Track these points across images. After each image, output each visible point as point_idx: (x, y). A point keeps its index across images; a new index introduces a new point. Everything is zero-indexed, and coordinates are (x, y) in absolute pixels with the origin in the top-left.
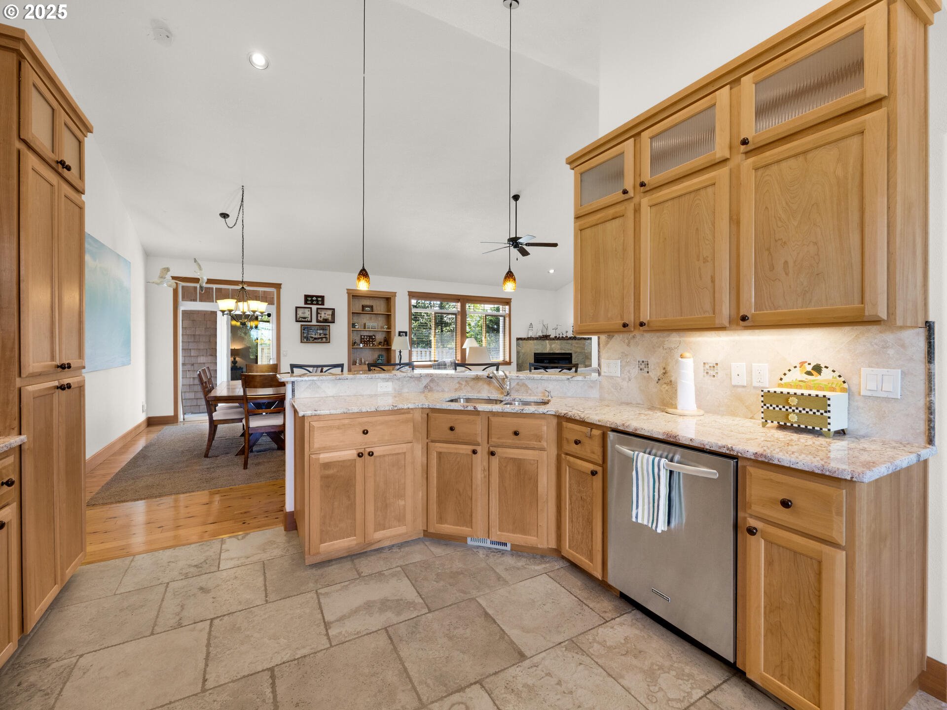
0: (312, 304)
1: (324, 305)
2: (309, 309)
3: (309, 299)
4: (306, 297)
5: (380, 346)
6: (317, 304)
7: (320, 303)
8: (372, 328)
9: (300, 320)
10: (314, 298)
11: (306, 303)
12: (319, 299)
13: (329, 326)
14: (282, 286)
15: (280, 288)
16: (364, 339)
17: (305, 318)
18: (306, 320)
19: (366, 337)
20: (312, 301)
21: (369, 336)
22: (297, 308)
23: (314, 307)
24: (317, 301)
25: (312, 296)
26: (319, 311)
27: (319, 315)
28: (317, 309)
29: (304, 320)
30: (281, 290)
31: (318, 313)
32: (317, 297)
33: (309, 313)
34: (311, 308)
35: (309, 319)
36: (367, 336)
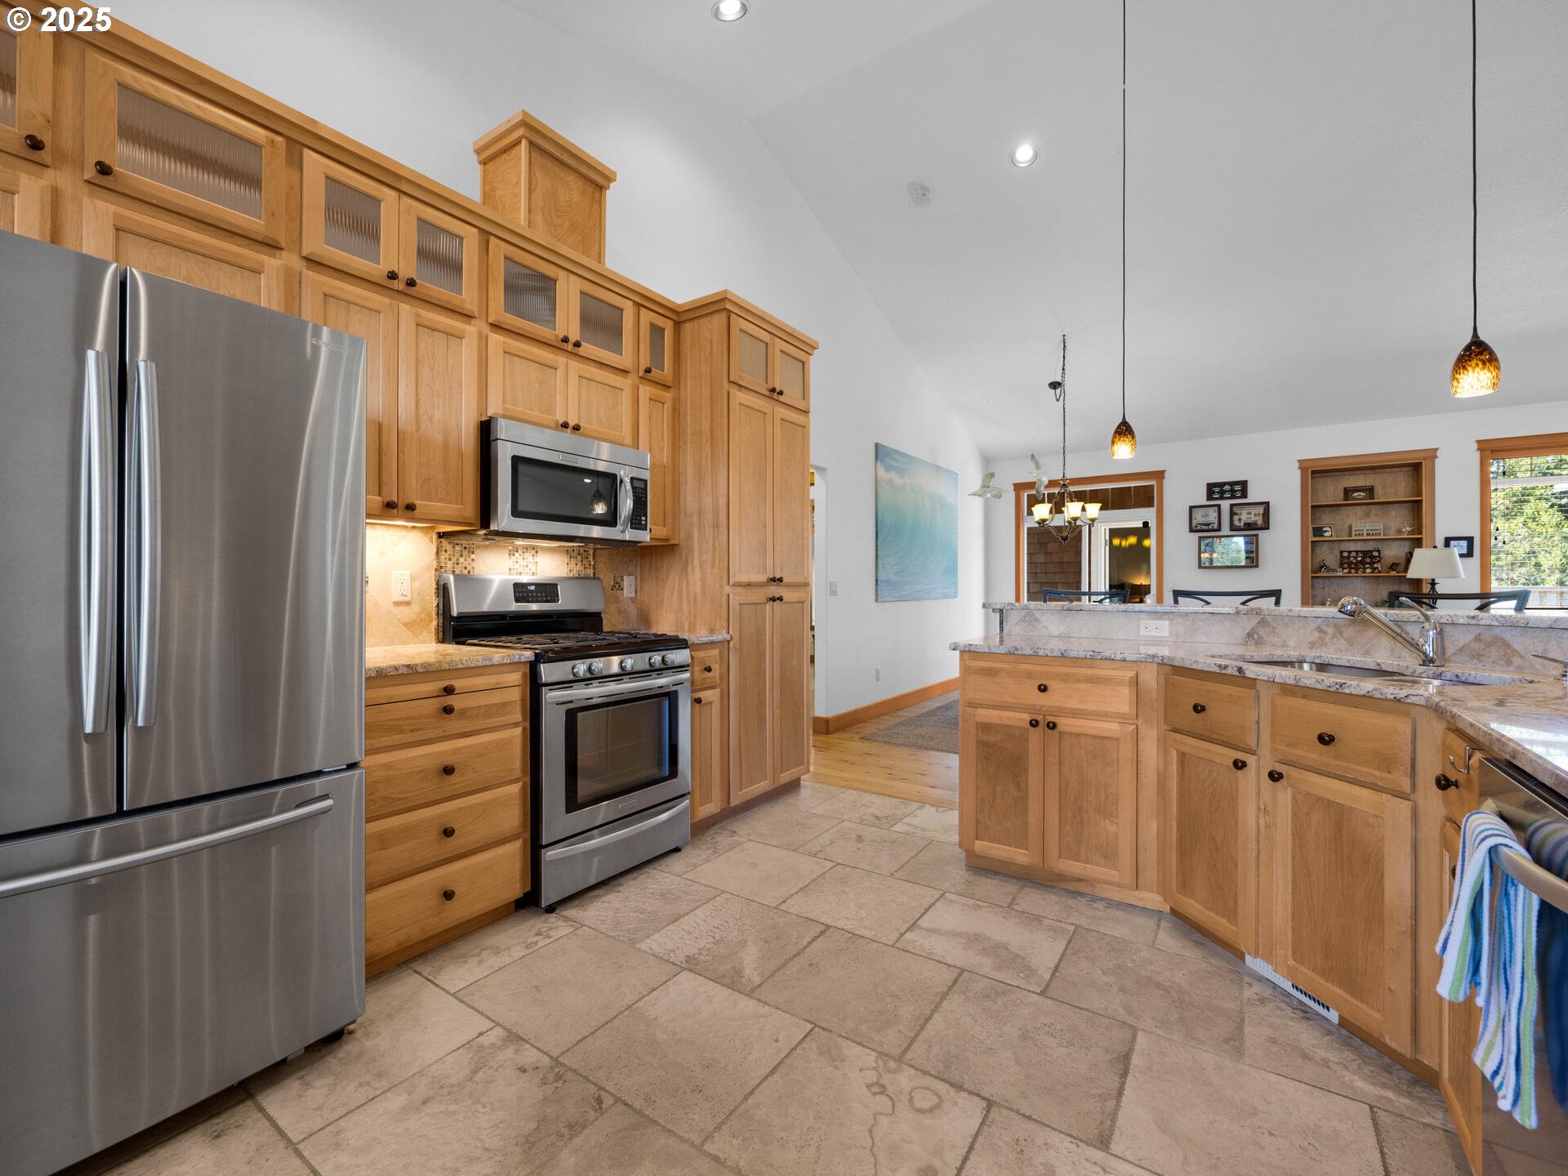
0: (1222, 498)
1: (1246, 497)
2: (1216, 508)
3: (1217, 490)
4: (1211, 487)
5: (1394, 573)
6: (1233, 497)
7: (1238, 494)
8: (1368, 535)
9: (1199, 528)
10: (1227, 487)
11: (1209, 498)
12: (1237, 488)
13: (1257, 535)
14: (1166, 475)
15: (1164, 477)
16: (1349, 557)
17: (1208, 525)
18: (1210, 527)
19: (1354, 554)
20: (1222, 492)
21: (1362, 552)
22: (1191, 508)
23: (1225, 505)
24: (1233, 491)
25: (1221, 485)
26: (1236, 509)
27: (1236, 518)
28: (1232, 506)
29: (1207, 527)
30: (1164, 480)
31: (1232, 514)
32: (1232, 484)
33: (1216, 514)
34: (1219, 506)
35: (1216, 526)
36: (1357, 552)
